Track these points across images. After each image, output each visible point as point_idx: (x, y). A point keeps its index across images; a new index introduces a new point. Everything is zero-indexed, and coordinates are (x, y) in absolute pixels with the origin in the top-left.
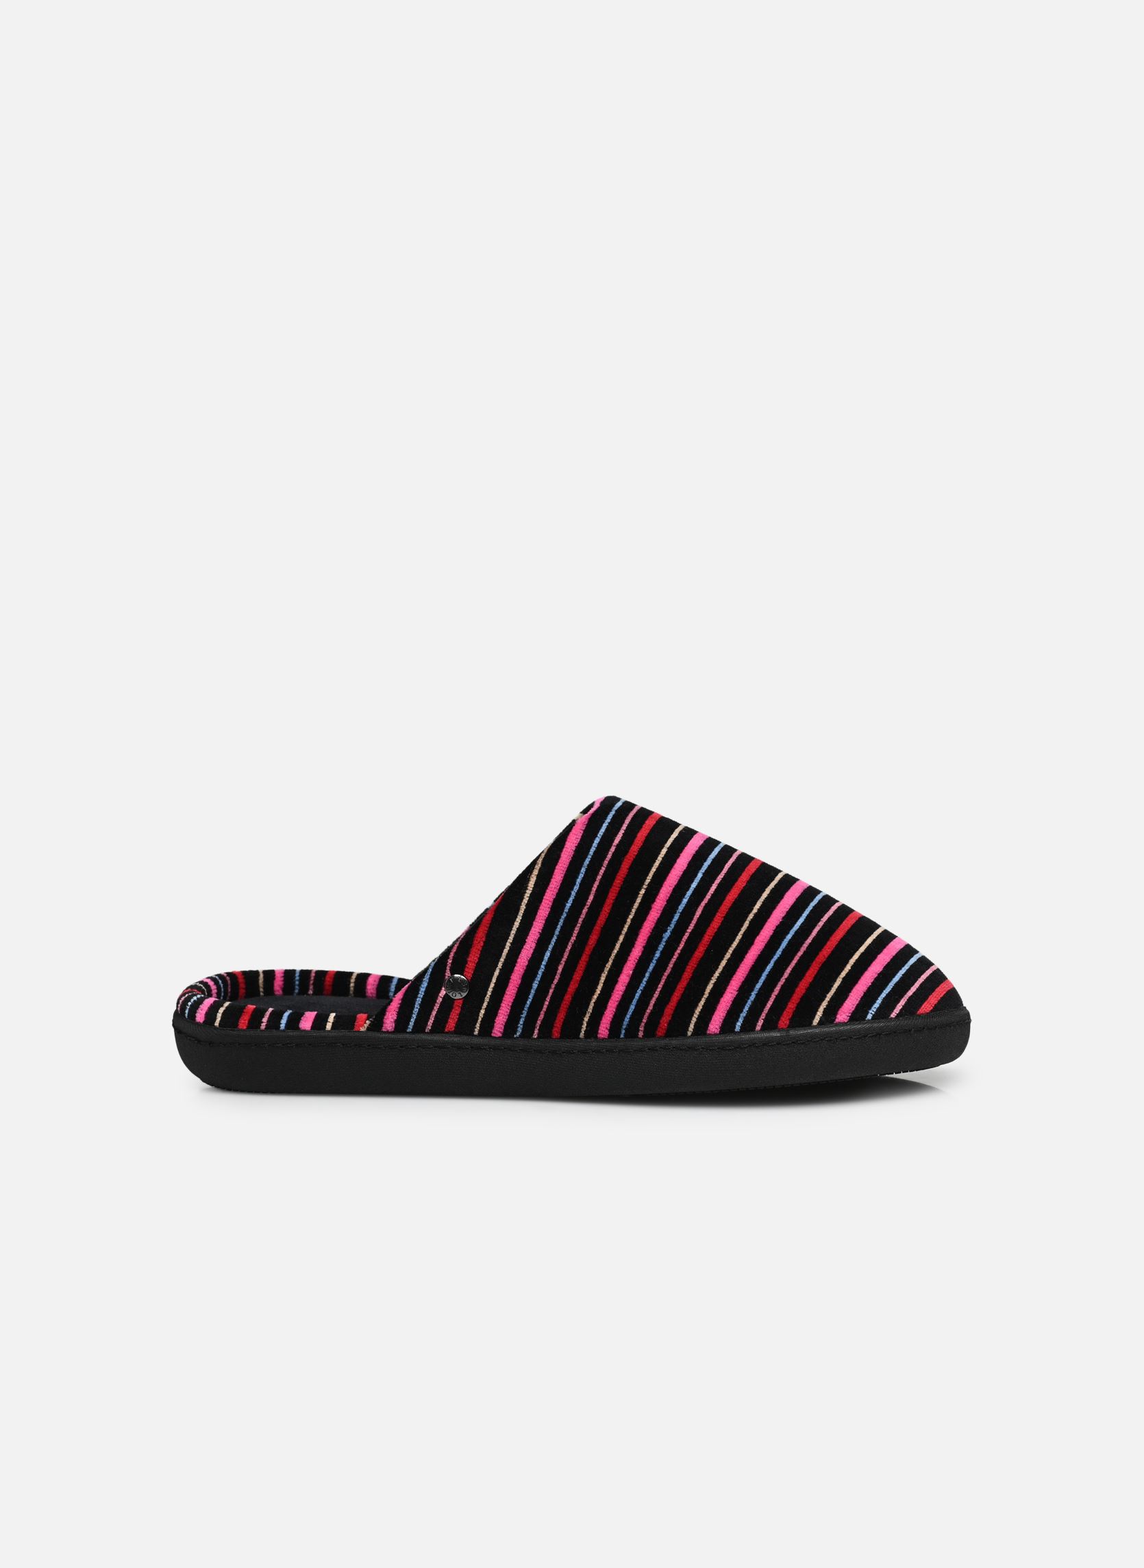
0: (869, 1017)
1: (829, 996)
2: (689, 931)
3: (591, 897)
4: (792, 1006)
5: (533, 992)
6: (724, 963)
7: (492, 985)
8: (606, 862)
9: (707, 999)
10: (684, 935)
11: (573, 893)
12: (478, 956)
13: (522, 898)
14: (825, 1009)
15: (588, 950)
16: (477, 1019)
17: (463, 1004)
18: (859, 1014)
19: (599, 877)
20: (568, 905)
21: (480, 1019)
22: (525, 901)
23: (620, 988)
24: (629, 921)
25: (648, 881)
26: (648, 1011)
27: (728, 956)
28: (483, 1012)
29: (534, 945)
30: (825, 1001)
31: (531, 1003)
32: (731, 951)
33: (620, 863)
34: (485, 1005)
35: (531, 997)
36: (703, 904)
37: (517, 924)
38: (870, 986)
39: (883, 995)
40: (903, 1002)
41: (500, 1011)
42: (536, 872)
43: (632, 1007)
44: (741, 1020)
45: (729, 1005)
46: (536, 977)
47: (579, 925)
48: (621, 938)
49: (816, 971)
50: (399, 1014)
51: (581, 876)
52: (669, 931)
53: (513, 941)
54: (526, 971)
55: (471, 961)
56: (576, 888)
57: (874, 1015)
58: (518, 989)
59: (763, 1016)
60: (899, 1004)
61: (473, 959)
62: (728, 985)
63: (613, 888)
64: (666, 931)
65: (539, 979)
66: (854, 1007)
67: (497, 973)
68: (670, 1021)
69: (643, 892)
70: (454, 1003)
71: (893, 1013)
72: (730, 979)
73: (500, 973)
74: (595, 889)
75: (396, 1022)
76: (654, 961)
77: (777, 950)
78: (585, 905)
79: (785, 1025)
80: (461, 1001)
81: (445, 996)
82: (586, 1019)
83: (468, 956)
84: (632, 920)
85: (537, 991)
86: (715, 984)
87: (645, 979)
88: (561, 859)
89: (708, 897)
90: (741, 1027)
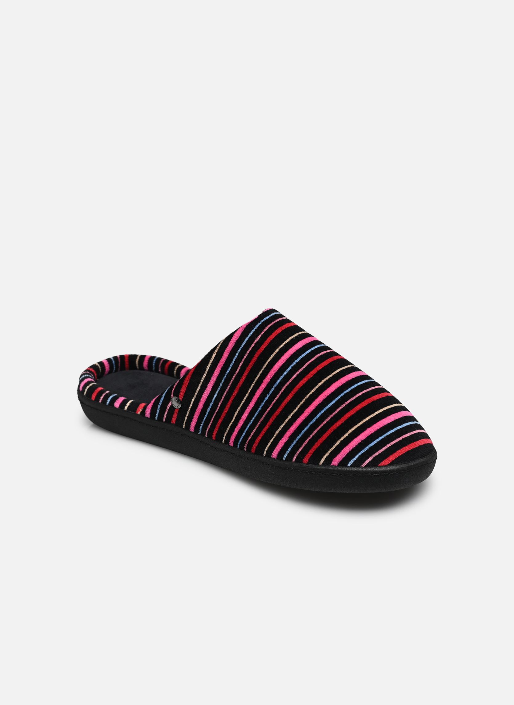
0: (349, 465)
1: (331, 450)
2: (276, 399)
3: (238, 370)
4: (311, 452)
5: (207, 413)
6: (287, 420)
7: (191, 406)
8: (248, 352)
9: (274, 439)
10: (273, 400)
11: (231, 366)
12: (185, 390)
13: (208, 364)
14: (327, 457)
15: (232, 398)
16: (184, 421)
17: (179, 412)
18: (344, 462)
19: (243, 360)
20: (228, 372)
21: (185, 421)
22: (209, 365)
23: (241, 422)
24: (252, 386)
25: (265, 366)
26: (249, 438)
27: (290, 417)
28: (186, 418)
29: (210, 389)
30: (328, 453)
31: (206, 419)
32: (292, 414)
33: (254, 354)
34: (187, 415)
35: (206, 416)
36: (286, 385)
37: (204, 377)
38: (354, 448)
39: (360, 454)
40: (370, 459)
41: (193, 420)
42: (216, 351)
43: (244, 434)
44: (286, 454)
45: (283, 445)
46: (209, 406)
47: (231, 383)
48: (247, 395)
49: (329, 434)
50: (151, 410)
51: (236, 357)
52: (267, 397)
53: (202, 385)
54: (205, 402)
55: (182, 391)
56: (233, 363)
57: (351, 464)
58: (202, 410)
59: (297, 454)
60: (368, 460)
61: (183, 390)
62: (285, 434)
63: (248, 367)
64: (266, 396)
65: (210, 408)
66: (342, 458)
67: (193, 400)
68: (257, 446)
69: (261, 372)
70: (174, 410)
71: (363, 465)
72: (287, 431)
73: (195, 400)
74: (240, 366)
75: (150, 413)
76: (258, 412)
77: (314, 418)
78: (235, 373)
79: (306, 462)
80: (178, 410)
81: (171, 406)
82: (225, 434)
83: (181, 389)
84: (253, 386)
85: (209, 413)
86: (280, 432)
87: (252, 420)
88: (228, 346)
89: (290, 381)
90: (286, 458)
